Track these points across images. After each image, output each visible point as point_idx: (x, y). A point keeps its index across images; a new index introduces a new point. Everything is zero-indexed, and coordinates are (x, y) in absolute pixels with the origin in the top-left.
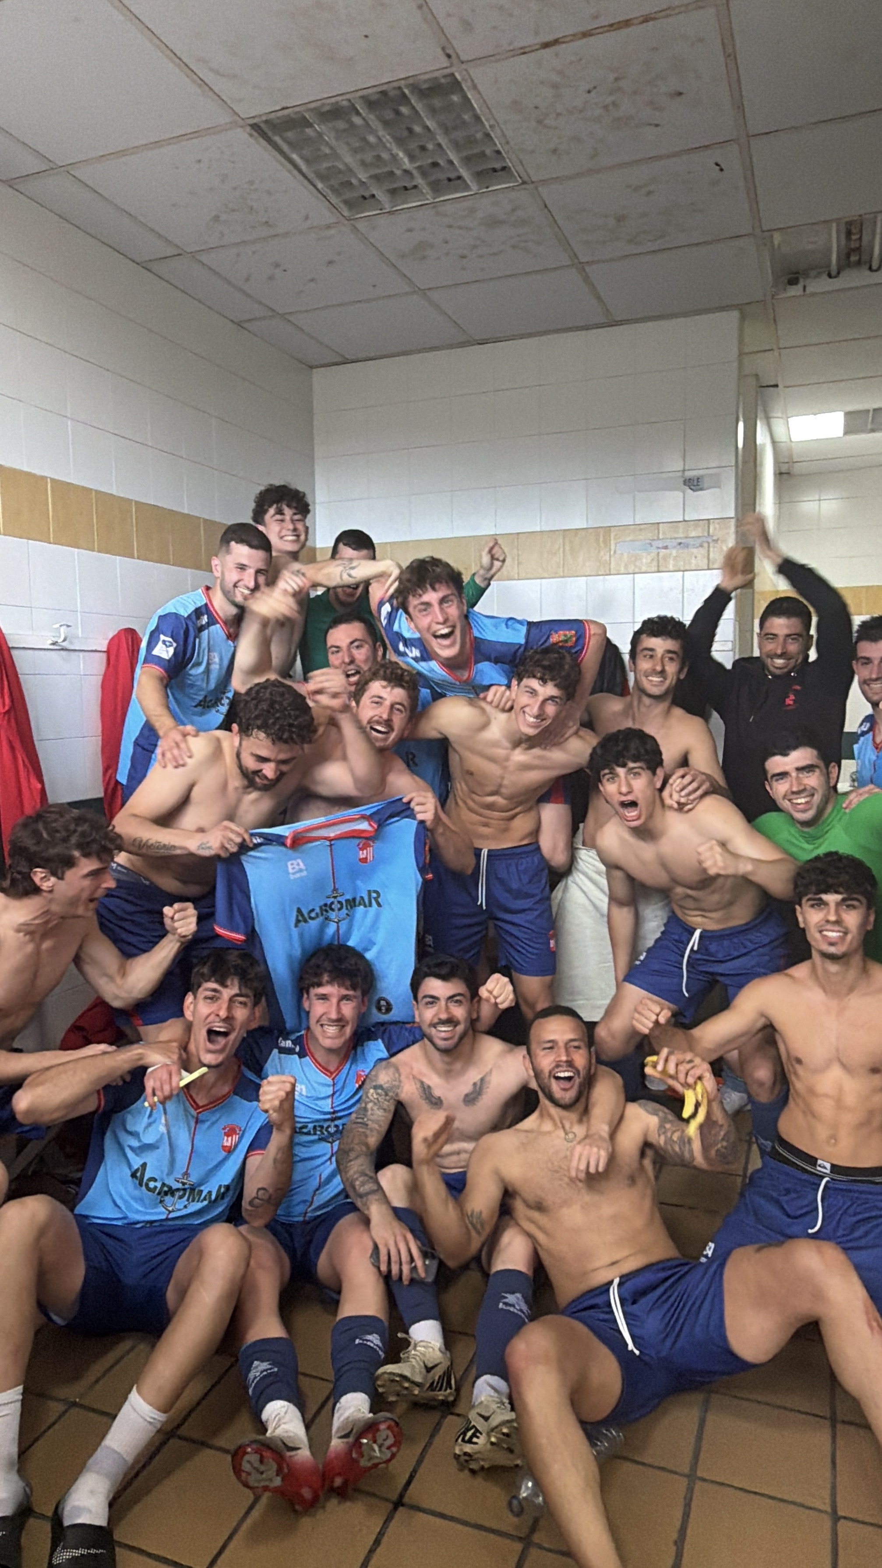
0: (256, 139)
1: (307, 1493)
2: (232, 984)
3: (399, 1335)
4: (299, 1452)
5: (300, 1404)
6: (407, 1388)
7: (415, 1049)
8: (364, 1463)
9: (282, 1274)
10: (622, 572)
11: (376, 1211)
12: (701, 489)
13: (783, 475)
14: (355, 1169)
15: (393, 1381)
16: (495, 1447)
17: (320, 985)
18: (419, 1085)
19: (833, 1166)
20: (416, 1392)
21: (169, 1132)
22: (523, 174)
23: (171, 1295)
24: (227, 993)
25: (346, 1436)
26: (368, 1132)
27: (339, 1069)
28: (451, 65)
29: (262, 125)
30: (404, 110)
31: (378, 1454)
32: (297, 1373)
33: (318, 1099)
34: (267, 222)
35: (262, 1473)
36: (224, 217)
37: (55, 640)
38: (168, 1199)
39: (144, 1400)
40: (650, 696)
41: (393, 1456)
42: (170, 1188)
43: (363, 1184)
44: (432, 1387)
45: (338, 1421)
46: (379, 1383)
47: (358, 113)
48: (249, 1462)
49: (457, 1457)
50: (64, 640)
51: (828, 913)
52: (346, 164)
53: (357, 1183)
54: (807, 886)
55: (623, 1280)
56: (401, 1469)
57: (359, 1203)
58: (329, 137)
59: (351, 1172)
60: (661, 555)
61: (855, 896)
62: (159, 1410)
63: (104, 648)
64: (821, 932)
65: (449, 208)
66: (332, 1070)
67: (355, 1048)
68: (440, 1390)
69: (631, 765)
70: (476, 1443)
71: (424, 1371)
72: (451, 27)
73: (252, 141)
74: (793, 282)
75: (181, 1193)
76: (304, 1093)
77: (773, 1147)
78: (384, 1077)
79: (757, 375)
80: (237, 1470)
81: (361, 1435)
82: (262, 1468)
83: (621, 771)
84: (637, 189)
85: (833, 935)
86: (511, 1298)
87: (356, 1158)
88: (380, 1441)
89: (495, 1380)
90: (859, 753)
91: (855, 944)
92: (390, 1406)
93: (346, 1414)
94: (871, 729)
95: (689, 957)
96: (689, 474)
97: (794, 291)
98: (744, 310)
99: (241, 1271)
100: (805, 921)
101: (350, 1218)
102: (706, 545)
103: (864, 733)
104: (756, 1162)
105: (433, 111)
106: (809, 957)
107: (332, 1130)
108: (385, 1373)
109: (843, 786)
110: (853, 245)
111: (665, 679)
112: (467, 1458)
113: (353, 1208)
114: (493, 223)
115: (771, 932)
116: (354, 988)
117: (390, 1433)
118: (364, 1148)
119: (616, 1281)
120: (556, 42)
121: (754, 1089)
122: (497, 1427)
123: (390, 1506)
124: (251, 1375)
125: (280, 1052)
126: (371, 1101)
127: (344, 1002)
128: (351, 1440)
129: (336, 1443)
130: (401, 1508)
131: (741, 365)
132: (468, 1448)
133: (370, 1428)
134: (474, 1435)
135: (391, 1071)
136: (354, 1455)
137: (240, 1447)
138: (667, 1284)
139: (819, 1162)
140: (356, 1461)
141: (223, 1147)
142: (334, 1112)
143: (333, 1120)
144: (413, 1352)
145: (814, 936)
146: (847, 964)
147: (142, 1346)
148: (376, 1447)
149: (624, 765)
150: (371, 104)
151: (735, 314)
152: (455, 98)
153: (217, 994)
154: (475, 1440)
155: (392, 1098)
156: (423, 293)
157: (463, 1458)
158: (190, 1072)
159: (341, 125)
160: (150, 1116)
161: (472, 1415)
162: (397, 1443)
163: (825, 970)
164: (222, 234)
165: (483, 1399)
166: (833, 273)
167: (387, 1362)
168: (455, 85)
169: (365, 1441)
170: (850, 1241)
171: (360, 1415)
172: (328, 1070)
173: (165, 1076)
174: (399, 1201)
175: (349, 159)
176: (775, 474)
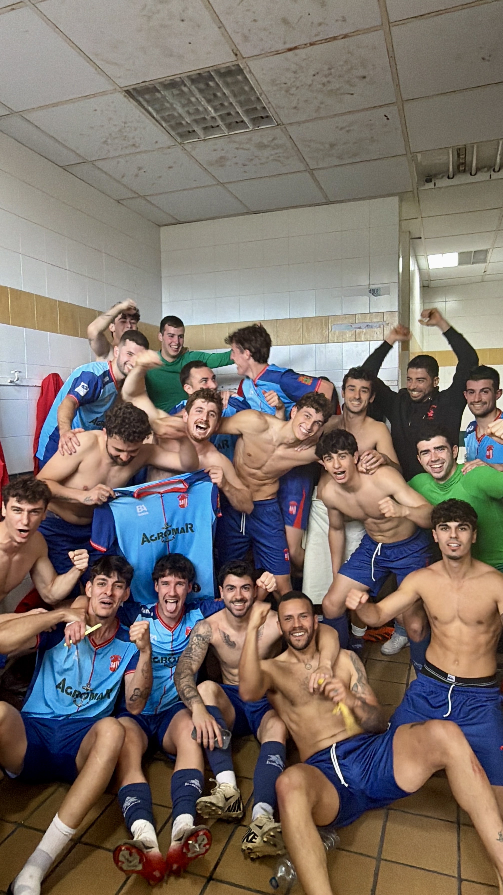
0: (128, 98)
1: (157, 874)
2: (114, 575)
3: (210, 780)
4: (153, 849)
5: (154, 822)
6: (214, 810)
7: (220, 614)
8: (190, 855)
9: (143, 747)
10: (336, 341)
11: (196, 708)
12: (379, 295)
13: (425, 287)
14: (184, 684)
15: (206, 806)
16: (265, 844)
17: (164, 576)
18: (222, 635)
19: (456, 677)
20: (220, 813)
21: (79, 660)
22: (278, 120)
23: (78, 759)
24: (111, 581)
25: (180, 840)
26: (192, 662)
27: (175, 627)
28: (238, 60)
29: (131, 91)
30: (211, 84)
31: (198, 850)
32: (152, 803)
33: (163, 643)
34: (134, 145)
35: (131, 862)
36: (109, 141)
37: (12, 380)
38: (79, 700)
39: (63, 822)
40: (353, 412)
41: (207, 851)
42: (79, 692)
43: (189, 692)
44: (229, 810)
45: (175, 831)
46: (198, 807)
47: (185, 85)
48: (123, 855)
49: (243, 851)
50: (17, 380)
51: (451, 533)
52: (178, 113)
53: (185, 692)
54: (439, 518)
55: (339, 745)
56: (211, 858)
57: (186, 704)
58: (169, 98)
59: (182, 685)
60: (357, 332)
61: (465, 523)
62: (70, 827)
63: (40, 385)
64: (448, 545)
65: (237, 139)
66: (172, 627)
67: (185, 614)
68: (234, 811)
69: (340, 452)
70: (255, 842)
71: (224, 800)
72: (237, 39)
73: (125, 99)
74: (429, 181)
75: (86, 696)
76: (156, 639)
77: (423, 668)
78: (202, 630)
79: (409, 232)
80: (116, 861)
81: (188, 839)
82: (130, 859)
83: (335, 456)
84: (341, 129)
85: (454, 545)
86: (273, 758)
87: (185, 677)
88: (199, 842)
89: (265, 805)
90: (468, 443)
91: (466, 551)
92: (204, 822)
93: (180, 827)
94: (475, 430)
95: (375, 558)
96: (373, 287)
97: (431, 185)
98: (402, 196)
99: (120, 745)
100: (438, 538)
101: (182, 712)
102: (382, 326)
103: (470, 432)
104: (414, 677)
105: (227, 85)
106: (441, 558)
107: (172, 660)
108: (201, 802)
109: (460, 461)
110: (461, 161)
111: (361, 403)
112: (249, 851)
113: (183, 706)
114: (262, 146)
115: (420, 544)
116: (184, 578)
117: (205, 837)
118: (189, 671)
119: (334, 746)
120: (295, 48)
121: (411, 633)
122: (267, 832)
123: (205, 880)
124: (125, 805)
125: (142, 616)
126: (194, 644)
127: (178, 585)
128: (183, 841)
129: (174, 844)
130: (211, 882)
131: (400, 226)
132: (250, 845)
133: (193, 835)
134: (253, 837)
135: (206, 626)
136: (184, 851)
137: (118, 847)
138: (364, 747)
139: (449, 676)
140: (185, 854)
141: (111, 668)
142: (173, 651)
143: (173, 654)
144: (218, 789)
145: (443, 546)
146: (462, 563)
147: (61, 789)
148: (197, 845)
149: (336, 452)
150: (193, 81)
151: (396, 199)
152: (240, 78)
153: (105, 582)
154: (254, 840)
155: (206, 642)
156: (223, 184)
157: (247, 851)
158: (91, 626)
159: (176, 92)
160: (68, 651)
161: (252, 826)
162: (209, 843)
163: (450, 565)
164: (109, 151)
165: (258, 816)
166: (451, 176)
167: (203, 795)
168: (240, 71)
169: (190, 842)
170: (467, 720)
171: (188, 827)
172: (170, 627)
173: (77, 628)
174: (210, 701)
175: (180, 110)
176: (420, 287)
